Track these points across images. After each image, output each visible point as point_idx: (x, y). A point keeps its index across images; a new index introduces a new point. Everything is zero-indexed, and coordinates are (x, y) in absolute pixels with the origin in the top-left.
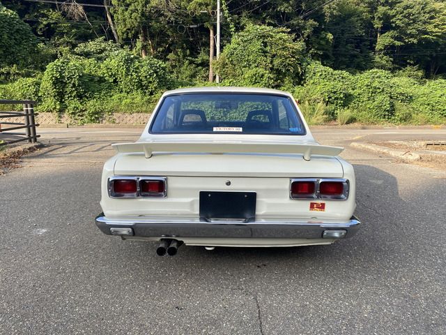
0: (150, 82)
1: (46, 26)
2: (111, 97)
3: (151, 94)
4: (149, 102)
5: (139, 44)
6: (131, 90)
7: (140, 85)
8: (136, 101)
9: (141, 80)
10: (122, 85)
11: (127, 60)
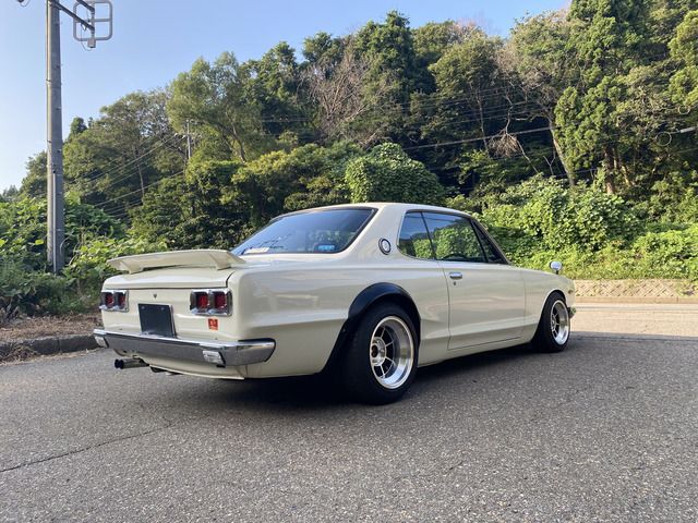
0: (594, 231)
1: (468, 172)
2: (530, 257)
3: (596, 249)
4: (589, 261)
5: (601, 174)
6: (562, 245)
7: (577, 237)
8: (568, 261)
9: (578, 229)
10: (548, 239)
11: (555, 201)
